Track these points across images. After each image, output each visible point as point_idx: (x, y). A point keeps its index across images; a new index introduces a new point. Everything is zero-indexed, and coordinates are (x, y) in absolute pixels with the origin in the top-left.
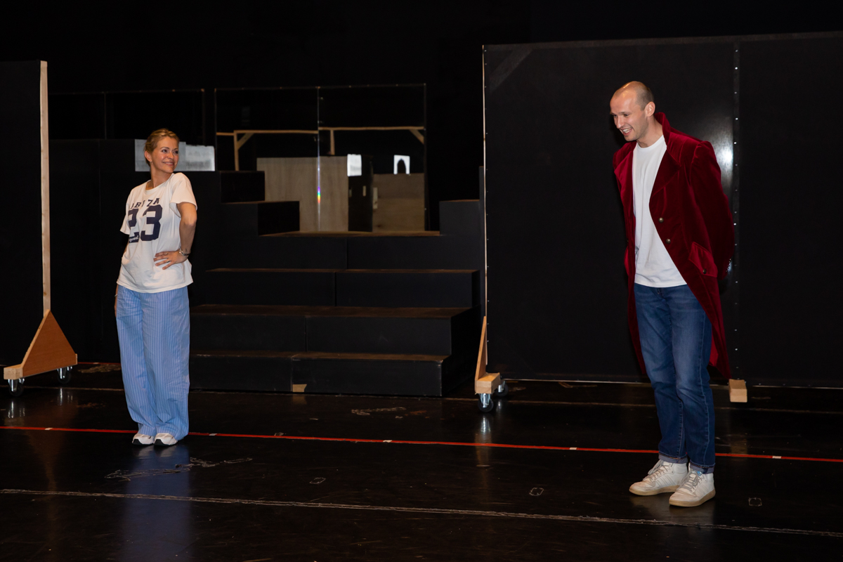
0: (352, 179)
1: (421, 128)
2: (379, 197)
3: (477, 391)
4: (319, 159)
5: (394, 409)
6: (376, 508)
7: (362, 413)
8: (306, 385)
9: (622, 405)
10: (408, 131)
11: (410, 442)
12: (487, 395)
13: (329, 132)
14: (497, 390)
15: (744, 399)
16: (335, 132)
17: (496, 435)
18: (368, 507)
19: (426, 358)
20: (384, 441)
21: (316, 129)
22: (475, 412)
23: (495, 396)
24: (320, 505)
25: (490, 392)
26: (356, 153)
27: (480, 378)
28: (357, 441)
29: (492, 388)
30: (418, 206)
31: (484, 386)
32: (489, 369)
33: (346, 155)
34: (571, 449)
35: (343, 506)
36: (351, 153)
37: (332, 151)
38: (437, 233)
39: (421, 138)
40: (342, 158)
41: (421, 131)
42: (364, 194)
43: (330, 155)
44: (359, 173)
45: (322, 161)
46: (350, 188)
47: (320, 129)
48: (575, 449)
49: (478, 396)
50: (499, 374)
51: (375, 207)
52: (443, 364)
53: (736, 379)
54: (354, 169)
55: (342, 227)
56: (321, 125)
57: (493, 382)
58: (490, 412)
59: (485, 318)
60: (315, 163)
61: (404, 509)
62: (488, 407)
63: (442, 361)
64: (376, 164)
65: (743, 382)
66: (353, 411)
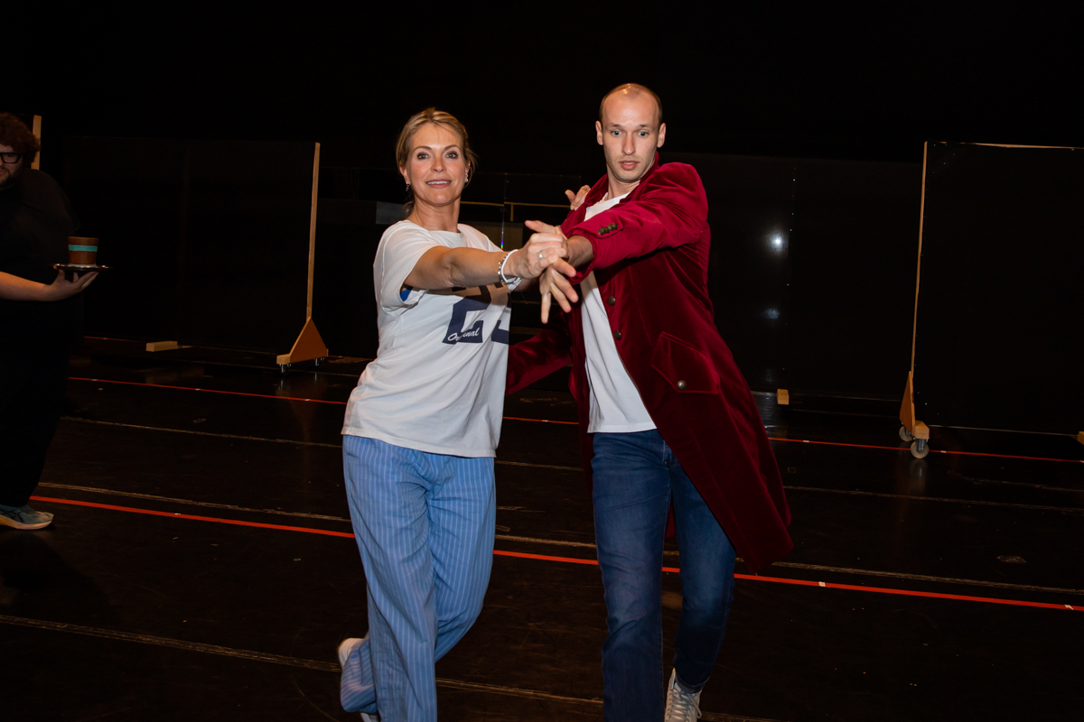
4: (503, 225)
5: (550, 399)
7: (527, 401)
13: (510, 205)
15: (787, 403)
16: (514, 206)
20: (543, 421)
21: (502, 203)
28: (523, 420)
37: (512, 219)
40: (519, 224)
43: (510, 221)
45: (505, 226)
47: (505, 203)
53: (781, 388)
60: (500, 226)
65: (786, 391)
66: (521, 399)
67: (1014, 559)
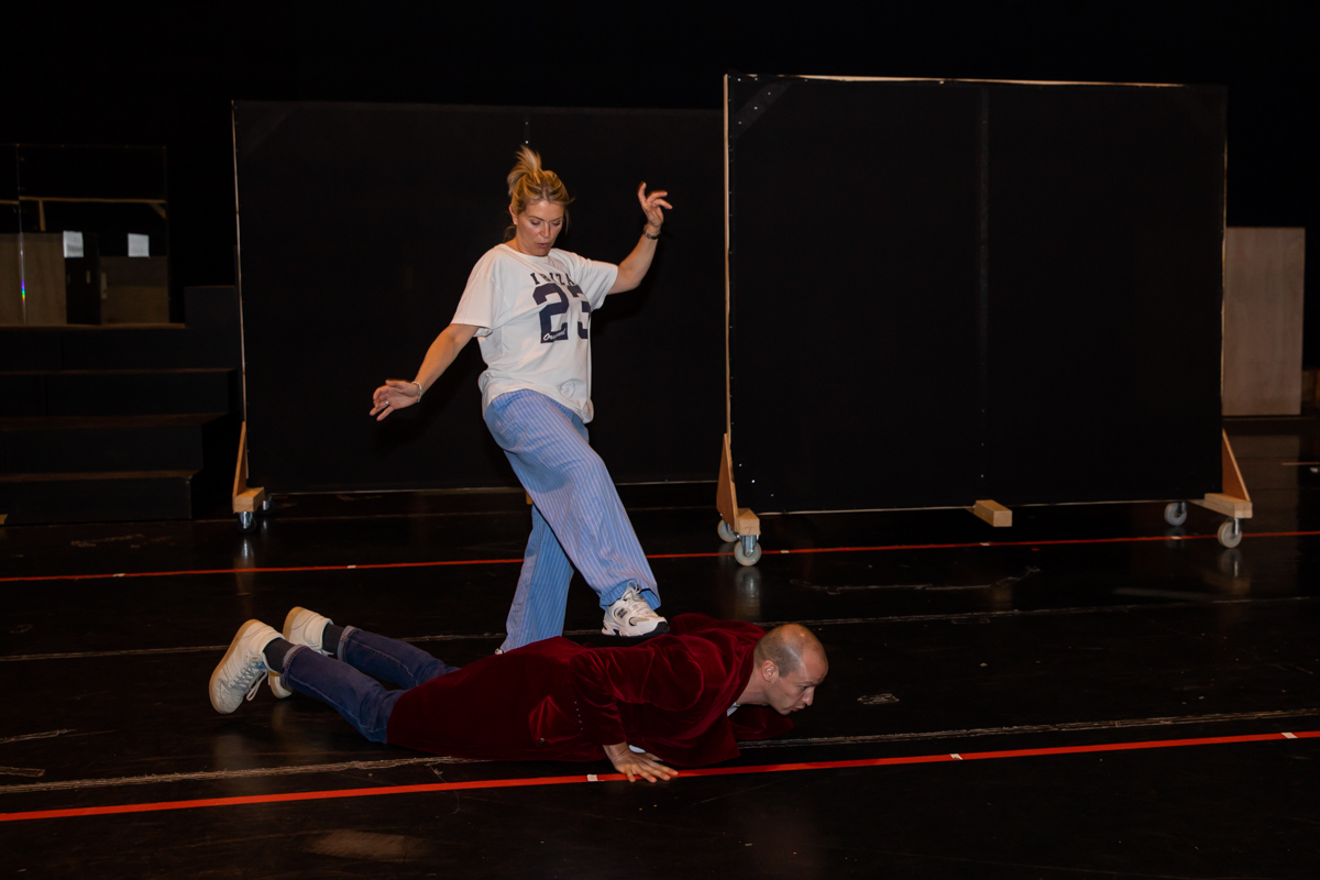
0: (69, 260)
1: (162, 201)
2: (109, 284)
3: (236, 510)
4: (21, 235)
5: (129, 537)
6: (101, 654)
7: (85, 544)
8: (5, 516)
9: (410, 516)
10: (147, 205)
11: (149, 574)
12: (248, 514)
13: (37, 203)
14: (261, 506)
16: (47, 204)
17: (258, 559)
18: (90, 654)
19: (171, 474)
20: (115, 575)
21: (16, 199)
22: (235, 533)
23: (258, 514)
24: (24, 657)
25: (252, 510)
26: (75, 229)
27: (239, 493)
28: (77, 578)
29: (254, 505)
30: (160, 296)
31: (245, 503)
32: (249, 484)
33: (62, 233)
34: (349, 567)
35: (56, 655)
36: (69, 229)
37: (43, 227)
38: (182, 326)
39: (163, 214)
40: (55, 236)
41: (161, 205)
42: (88, 280)
43: (39, 231)
44: (80, 254)
45: (26, 239)
46: (67, 273)
47: (22, 198)
48: (354, 567)
49: (238, 516)
50: (262, 489)
51: (104, 296)
52: (191, 480)
54: (70, 248)
55: (57, 319)
56: (23, 194)
57: (256, 498)
58: (253, 533)
59: (244, 424)
60: (16, 241)
61: (140, 651)
62: (249, 528)
63: (190, 477)
64: (105, 243)
66: (73, 543)
67: (882, 699)
